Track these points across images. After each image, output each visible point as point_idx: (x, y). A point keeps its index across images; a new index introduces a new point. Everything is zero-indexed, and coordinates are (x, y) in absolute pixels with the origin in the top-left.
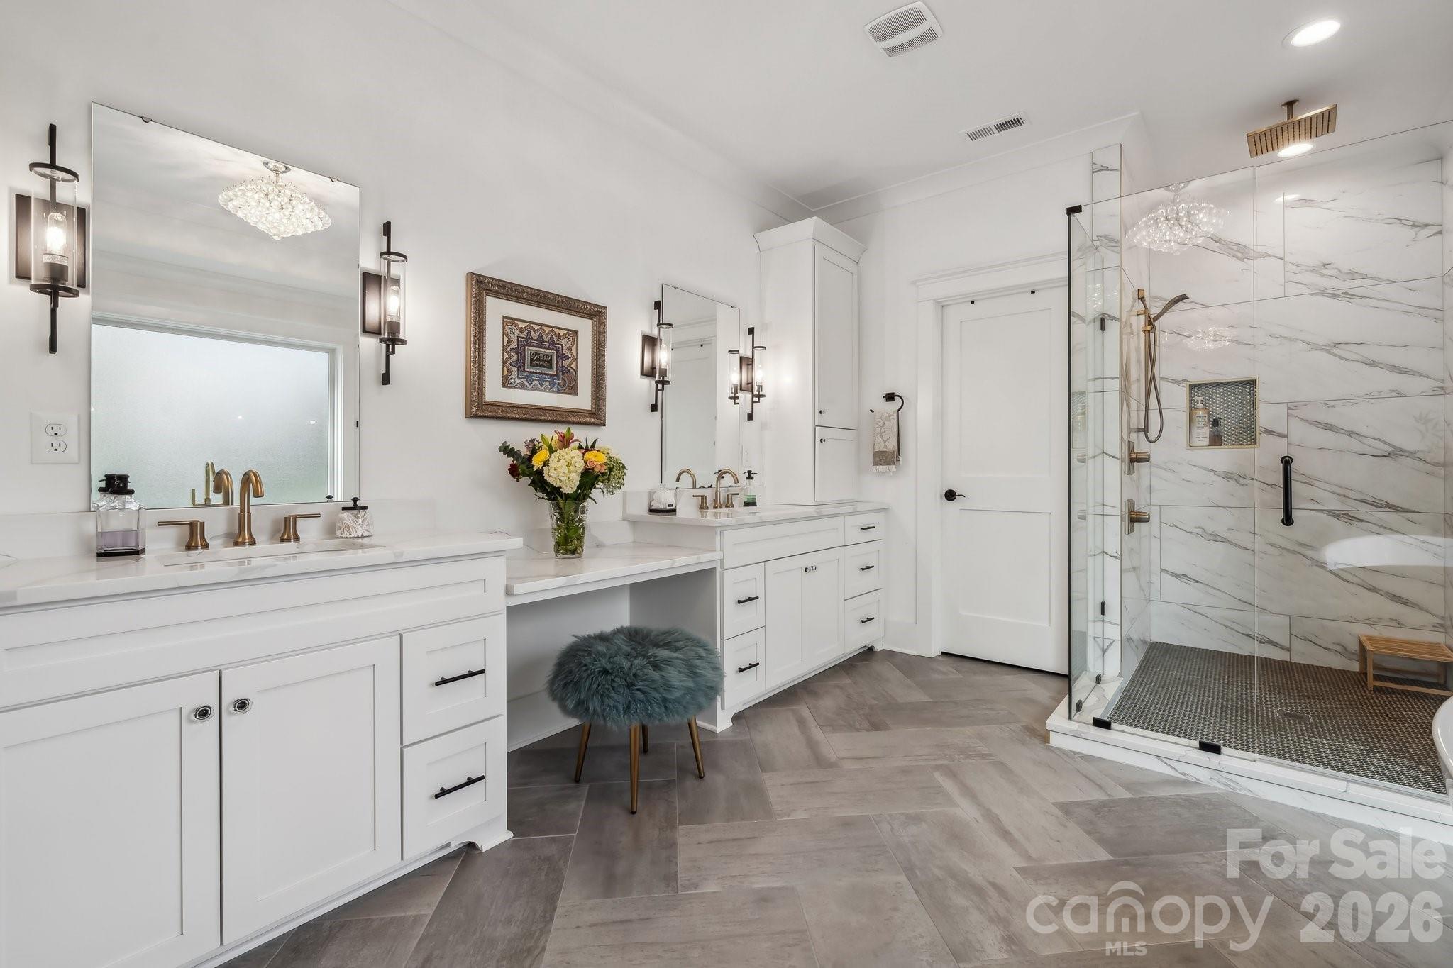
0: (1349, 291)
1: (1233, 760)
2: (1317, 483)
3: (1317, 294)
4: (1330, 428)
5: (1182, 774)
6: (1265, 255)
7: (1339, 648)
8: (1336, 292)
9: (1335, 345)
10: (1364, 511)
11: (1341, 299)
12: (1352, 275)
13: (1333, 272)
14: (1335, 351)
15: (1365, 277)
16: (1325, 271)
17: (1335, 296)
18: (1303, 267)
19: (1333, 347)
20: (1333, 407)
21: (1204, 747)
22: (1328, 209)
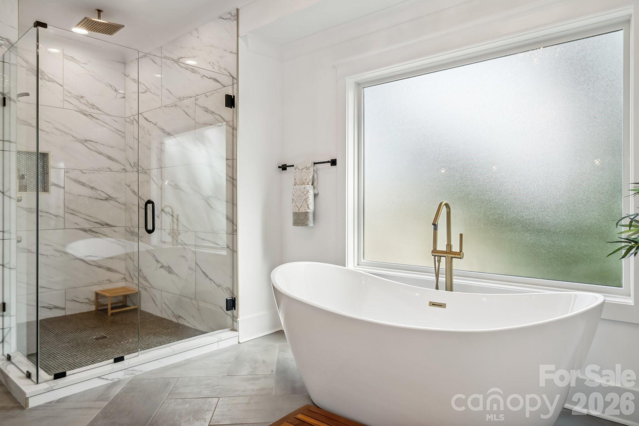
0: (92, 114)
1: (130, 360)
2: (78, 214)
3: (78, 111)
4: (83, 184)
5: (111, 380)
6: (53, 81)
7: (87, 301)
8: (86, 113)
9: (86, 141)
10: (97, 228)
11: (88, 117)
12: (93, 106)
13: (85, 102)
14: (86, 144)
15: (98, 109)
16: (81, 100)
17: (86, 115)
18: (72, 95)
19: (84, 142)
20: (85, 173)
21: (117, 360)
22: (83, 68)
